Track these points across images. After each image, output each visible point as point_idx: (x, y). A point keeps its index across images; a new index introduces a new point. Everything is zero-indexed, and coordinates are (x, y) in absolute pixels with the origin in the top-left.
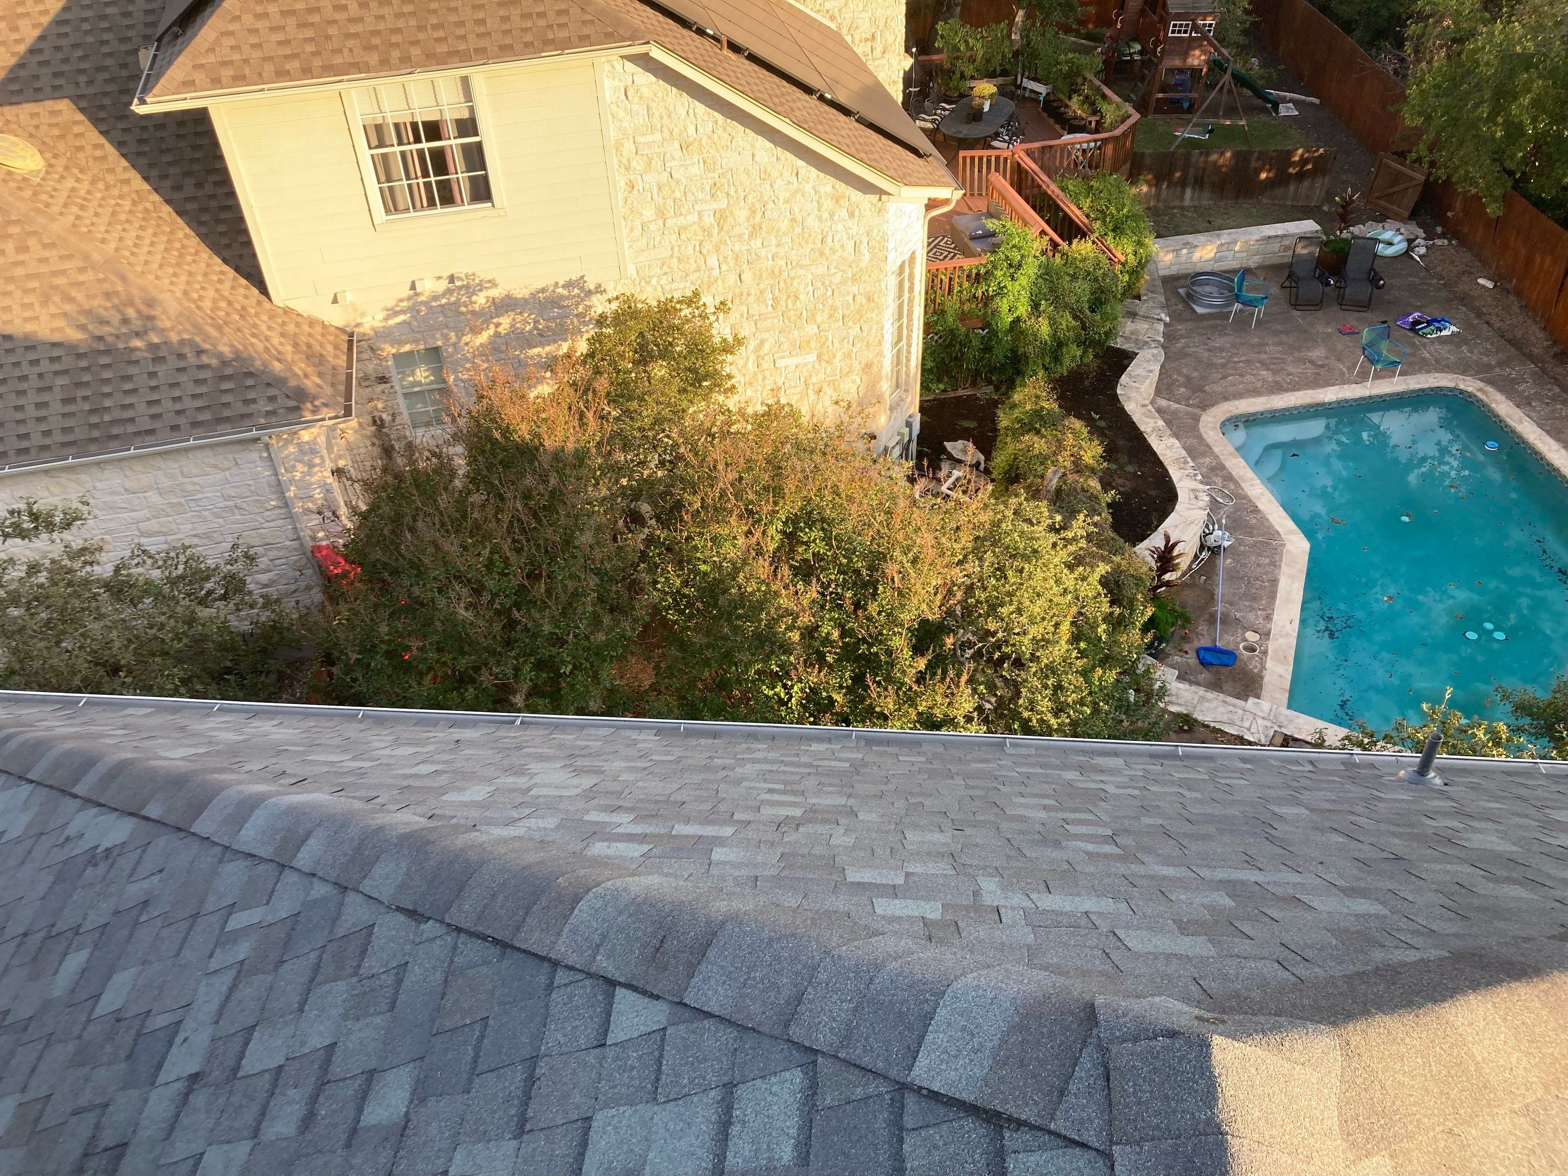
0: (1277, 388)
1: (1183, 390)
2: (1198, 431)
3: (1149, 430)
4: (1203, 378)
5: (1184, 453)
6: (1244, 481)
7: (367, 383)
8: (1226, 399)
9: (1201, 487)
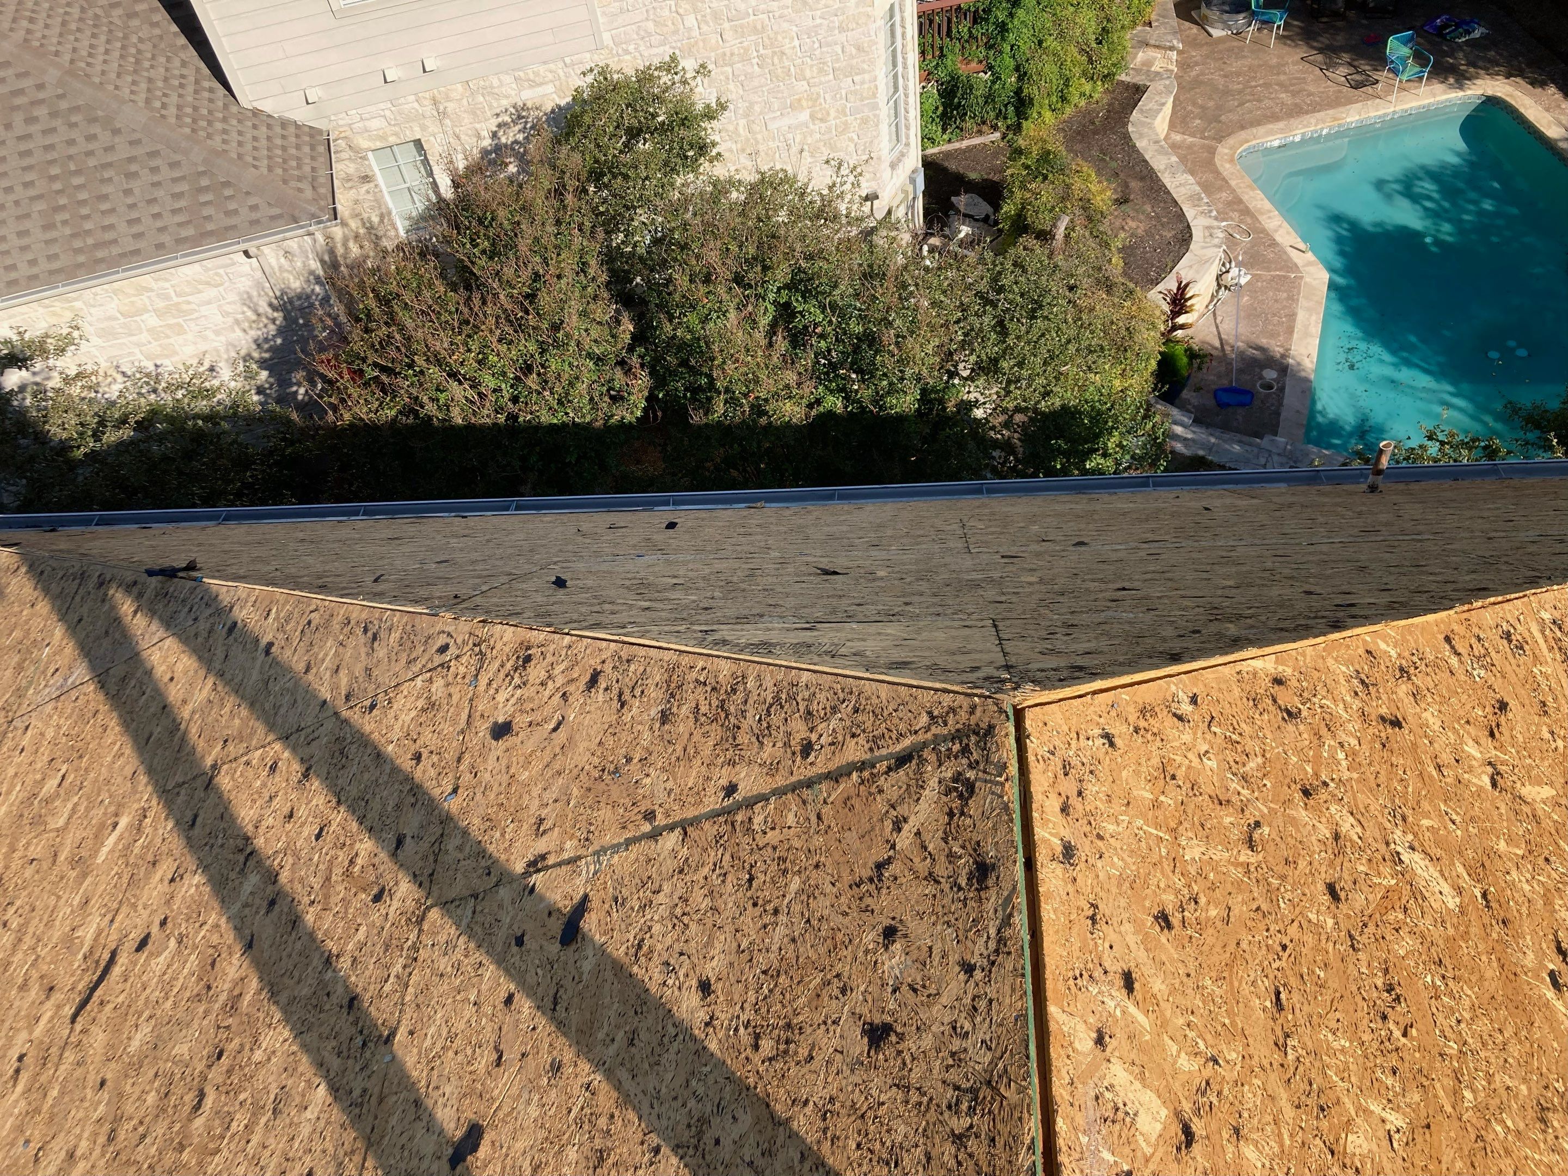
0: (1297, 111)
1: (1198, 121)
2: (1214, 165)
3: (1162, 167)
4: (1219, 107)
5: (1198, 188)
6: (1262, 214)
7: (350, 184)
8: (1243, 128)
9: (1215, 223)
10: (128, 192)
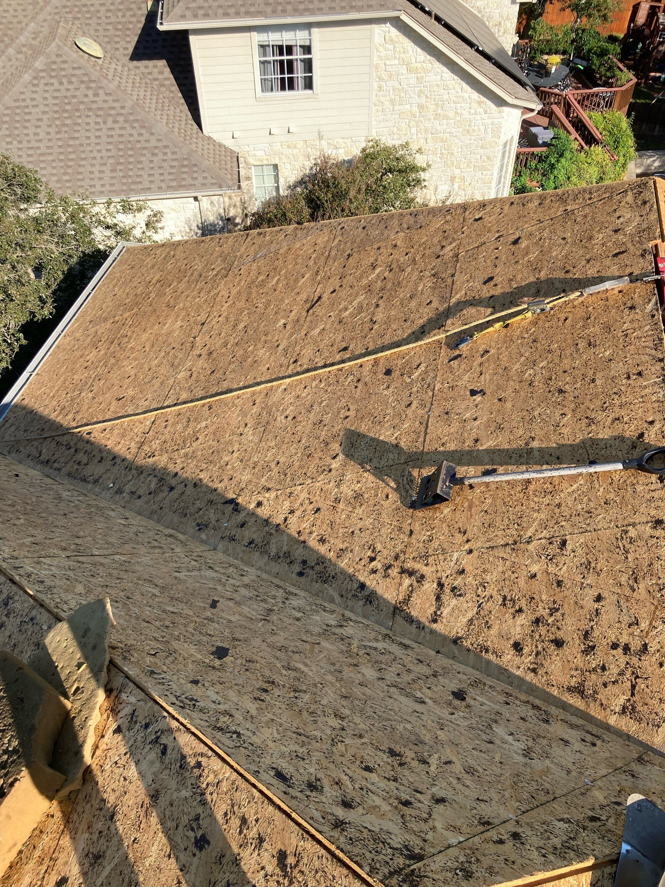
10: (151, 162)
